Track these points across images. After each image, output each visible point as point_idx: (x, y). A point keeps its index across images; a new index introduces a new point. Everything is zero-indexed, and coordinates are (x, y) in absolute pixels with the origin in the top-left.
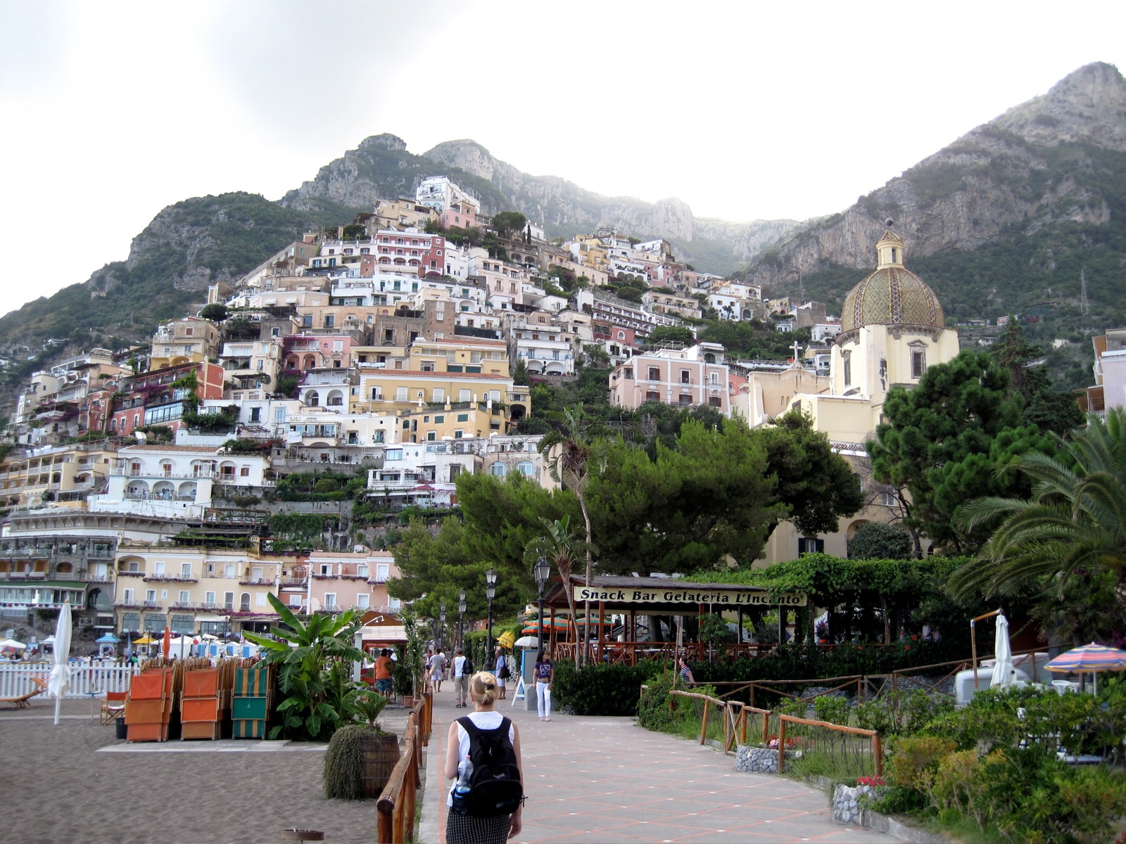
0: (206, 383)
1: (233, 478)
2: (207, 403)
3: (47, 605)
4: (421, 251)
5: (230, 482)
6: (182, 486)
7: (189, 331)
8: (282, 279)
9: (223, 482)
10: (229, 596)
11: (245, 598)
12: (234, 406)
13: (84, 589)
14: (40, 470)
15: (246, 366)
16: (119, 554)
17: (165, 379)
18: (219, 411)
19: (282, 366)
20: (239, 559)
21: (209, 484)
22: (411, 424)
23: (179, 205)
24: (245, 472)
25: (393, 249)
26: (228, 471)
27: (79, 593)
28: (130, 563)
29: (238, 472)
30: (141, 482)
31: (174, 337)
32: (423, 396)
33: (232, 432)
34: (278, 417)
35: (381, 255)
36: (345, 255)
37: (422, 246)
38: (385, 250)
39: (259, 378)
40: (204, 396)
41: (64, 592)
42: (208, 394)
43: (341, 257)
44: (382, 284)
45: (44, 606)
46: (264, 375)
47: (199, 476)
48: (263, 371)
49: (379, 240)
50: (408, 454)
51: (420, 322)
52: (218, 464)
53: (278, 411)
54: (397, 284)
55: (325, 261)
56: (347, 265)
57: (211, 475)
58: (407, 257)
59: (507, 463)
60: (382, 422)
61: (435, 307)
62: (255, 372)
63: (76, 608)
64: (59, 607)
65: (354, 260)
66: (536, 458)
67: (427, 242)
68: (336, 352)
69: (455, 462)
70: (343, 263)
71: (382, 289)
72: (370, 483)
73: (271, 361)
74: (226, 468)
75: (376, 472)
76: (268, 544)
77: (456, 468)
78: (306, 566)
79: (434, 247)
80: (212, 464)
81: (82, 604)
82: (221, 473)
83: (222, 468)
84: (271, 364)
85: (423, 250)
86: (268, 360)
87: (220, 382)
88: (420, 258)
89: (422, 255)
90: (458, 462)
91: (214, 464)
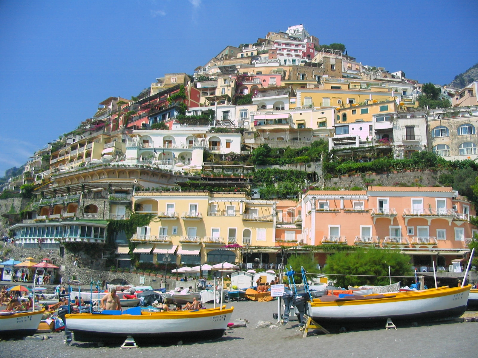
0: (189, 99)
1: (218, 149)
3: (75, 239)
4: (300, 50)
5: (217, 152)
7: (174, 80)
8: (224, 61)
9: (211, 152)
10: (232, 232)
11: (247, 233)
12: (211, 110)
13: (106, 225)
14: (77, 152)
15: (213, 93)
16: (135, 198)
17: (162, 99)
18: (200, 114)
20: (240, 200)
21: (201, 152)
22: (341, 117)
24: (228, 144)
26: (215, 143)
27: (102, 229)
28: (144, 205)
29: (223, 144)
30: (150, 153)
31: (164, 84)
32: (341, 103)
33: (212, 124)
34: (242, 116)
35: (278, 52)
36: (258, 51)
37: (300, 48)
38: (280, 50)
39: (224, 99)
40: (189, 105)
41: (89, 228)
42: (191, 107)
43: (256, 51)
44: (285, 61)
45: (72, 240)
46: (227, 95)
47: (193, 146)
48: (226, 94)
49: (276, 45)
50: (353, 129)
51: (320, 70)
52: (207, 139)
53: (242, 113)
54: (294, 61)
55: (247, 54)
56: (260, 55)
57: (203, 146)
58: (293, 53)
59: (449, 126)
60: (323, 113)
61: (329, 61)
62: (220, 95)
63: (99, 241)
64: (86, 240)
65: (264, 53)
66: (475, 120)
67: (303, 46)
68: (272, 84)
69: (409, 124)
70: (257, 54)
71: (285, 63)
72: (330, 148)
73: (230, 89)
74: (213, 142)
75: (333, 140)
76: (256, 193)
77: (410, 129)
78: (294, 208)
79: (308, 48)
80: (203, 139)
81: (105, 239)
82: (210, 145)
83: (210, 142)
84: (231, 90)
85: (301, 50)
86: (229, 88)
87: (198, 100)
88: (301, 54)
89: (301, 52)
90: (412, 124)
91: (204, 139)
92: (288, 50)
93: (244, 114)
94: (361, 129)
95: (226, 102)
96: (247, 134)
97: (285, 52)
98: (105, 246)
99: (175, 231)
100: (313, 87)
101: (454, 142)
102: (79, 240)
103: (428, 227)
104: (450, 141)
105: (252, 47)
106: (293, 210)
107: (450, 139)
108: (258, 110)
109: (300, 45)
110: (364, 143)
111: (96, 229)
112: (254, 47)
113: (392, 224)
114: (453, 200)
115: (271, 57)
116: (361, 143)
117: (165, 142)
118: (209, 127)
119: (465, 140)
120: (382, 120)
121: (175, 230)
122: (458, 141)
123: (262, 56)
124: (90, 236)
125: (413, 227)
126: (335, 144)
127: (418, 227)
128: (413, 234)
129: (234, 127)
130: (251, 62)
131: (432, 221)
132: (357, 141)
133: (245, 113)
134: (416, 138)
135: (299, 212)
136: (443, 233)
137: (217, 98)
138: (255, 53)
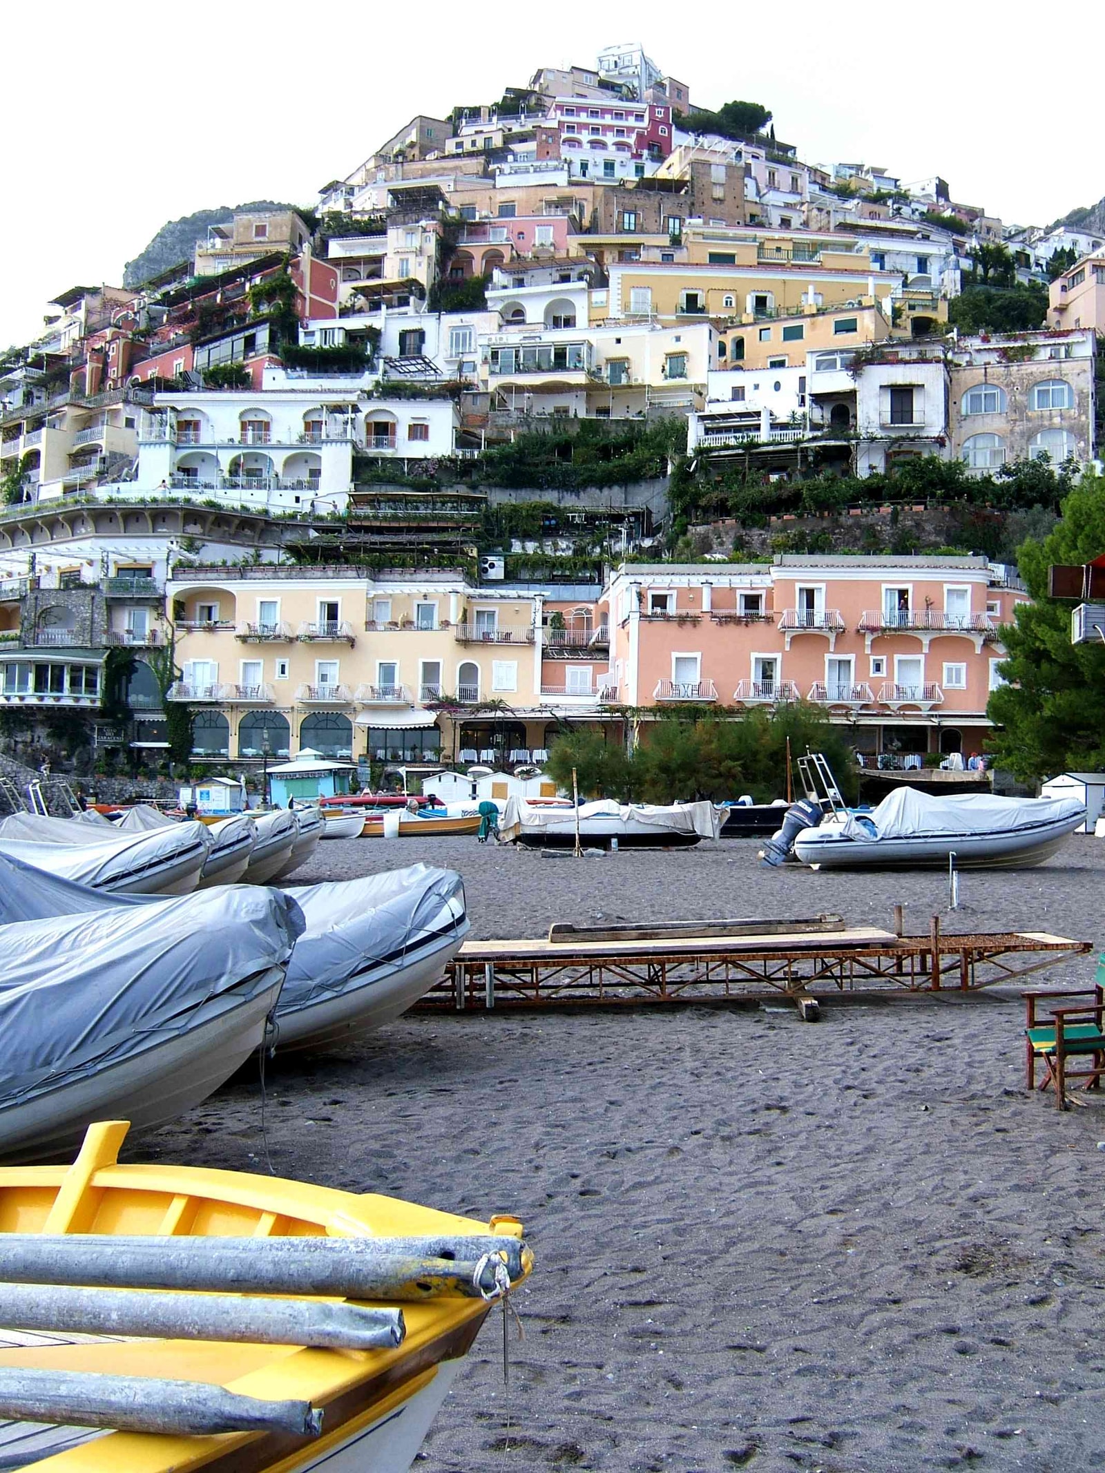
0: (308, 295)
1: (392, 444)
2: (316, 325)
3: (22, 698)
4: (631, 129)
5: (388, 452)
6: (288, 463)
7: (261, 230)
8: (406, 166)
9: (372, 452)
10: (431, 670)
11: (468, 672)
12: (370, 329)
13: (101, 661)
15: (375, 274)
16: (173, 586)
17: (229, 294)
18: (340, 339)
19: (443, 270)
20: (449, 587)
21: (347, 453)
22: (730, 348)
23: (184, 220)
24: (419, 431)
25: (584, 126)
26: (382, 430)
27: (92, 670)
28: (198, 605)
29: (402, 432)
30: (204, 458)
31: (232, 241)
32: (734, 304)
33: (373, 369)
34: (457, 345)
35: (565, 135)
36: (507, 132)
37: (631, 121)
38: (571, 128)
39: (405, 291)
40: (307, 314)
41: (58, 669)
42: (314, 317)
43: (500, 133)
44: (584, 166)
45: (15, 701)
46: (414, 282)
47: (324, 437)
48: (412, 276)
49: (559, 112)
50: (757, 387)
51: (682, 200)
52: (361, 416)
53: (457, 335)
54: (609, 166)
55: (474, 143)
56: (512, 146)
57: (349, 437)
58: (610, 138)
59: (1007, 386)
60: (678, 339)
61: (709, 175)
62: (396, 279)
63: (85, 703)
64: (49, 702)
65: (523, 138)
66: (1076, 371)
67: (639, 117)
68: (542, 245)
69: (900, 381)
70: (505, 143)
71: (584, 175)
72: (692, 444)
73: (425, 261)
74: (377, 424)
75: (702, 418)
76: (492, 566)
77: (902, 395)
78: (591, 606)
79: (652, 120)
80: (350, 415)
81: (99, 695)
82: (368, 433)
83: (368, 425)
84: (425, 265)
85: (634, 128)
86: (419, 259)
87: (333, 296)
88: (632, 140)
89: (634, 136)
90: (907, 382)
91: (353, 416)
92: (595, 130)
93: (460, 338)
94: (777, 386)
95: (412, 299)
96: (470, 398)
97: (585, 136)
98: (102, 713)
99: (283, 672)
100: (656, 255)
101: (1017, 429)
102: (32, 701)
103: (921, 657)
104: (1008, 427)
105: (490, 120)
106: (588, 611)
107: (1008, 422)
108: (500, 326)
109: (629, 113)
110: (784, 426)
111: (76, 669)
112: (495, 118)
113: (832, 649)
114: (991, 590)
115: (544, 152)
116: (774, 426)
117: (244, 426)
118: (367, 380)
119: (1046, 423)
120: (832, 365)
121: (283, 666)
122: (1030, 425)
123: (517, 147)
124: (61, 690)
125: (884, 657)
126: (708, 431)
127: (897, 657)
128: (884, 675)
129: (433, 378)
130: (485, 169)
131: (932, 642)
132: (764, 422)
133: (464, 335)
134: (916, 417)
135: (605, 616)
136: (958, 671)
137: (387, 288)
138: (497, 141)
